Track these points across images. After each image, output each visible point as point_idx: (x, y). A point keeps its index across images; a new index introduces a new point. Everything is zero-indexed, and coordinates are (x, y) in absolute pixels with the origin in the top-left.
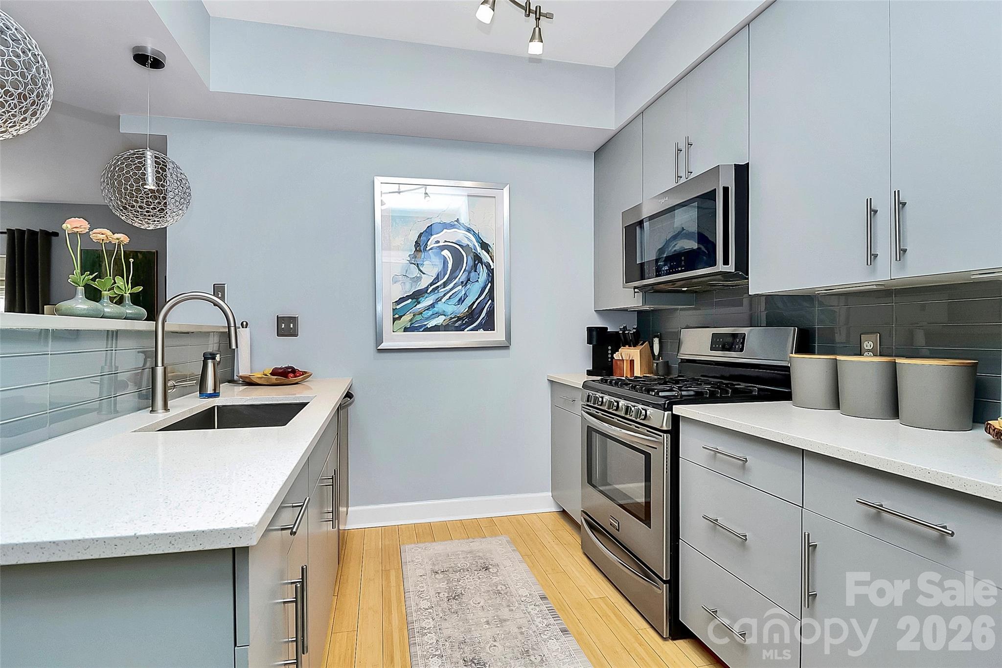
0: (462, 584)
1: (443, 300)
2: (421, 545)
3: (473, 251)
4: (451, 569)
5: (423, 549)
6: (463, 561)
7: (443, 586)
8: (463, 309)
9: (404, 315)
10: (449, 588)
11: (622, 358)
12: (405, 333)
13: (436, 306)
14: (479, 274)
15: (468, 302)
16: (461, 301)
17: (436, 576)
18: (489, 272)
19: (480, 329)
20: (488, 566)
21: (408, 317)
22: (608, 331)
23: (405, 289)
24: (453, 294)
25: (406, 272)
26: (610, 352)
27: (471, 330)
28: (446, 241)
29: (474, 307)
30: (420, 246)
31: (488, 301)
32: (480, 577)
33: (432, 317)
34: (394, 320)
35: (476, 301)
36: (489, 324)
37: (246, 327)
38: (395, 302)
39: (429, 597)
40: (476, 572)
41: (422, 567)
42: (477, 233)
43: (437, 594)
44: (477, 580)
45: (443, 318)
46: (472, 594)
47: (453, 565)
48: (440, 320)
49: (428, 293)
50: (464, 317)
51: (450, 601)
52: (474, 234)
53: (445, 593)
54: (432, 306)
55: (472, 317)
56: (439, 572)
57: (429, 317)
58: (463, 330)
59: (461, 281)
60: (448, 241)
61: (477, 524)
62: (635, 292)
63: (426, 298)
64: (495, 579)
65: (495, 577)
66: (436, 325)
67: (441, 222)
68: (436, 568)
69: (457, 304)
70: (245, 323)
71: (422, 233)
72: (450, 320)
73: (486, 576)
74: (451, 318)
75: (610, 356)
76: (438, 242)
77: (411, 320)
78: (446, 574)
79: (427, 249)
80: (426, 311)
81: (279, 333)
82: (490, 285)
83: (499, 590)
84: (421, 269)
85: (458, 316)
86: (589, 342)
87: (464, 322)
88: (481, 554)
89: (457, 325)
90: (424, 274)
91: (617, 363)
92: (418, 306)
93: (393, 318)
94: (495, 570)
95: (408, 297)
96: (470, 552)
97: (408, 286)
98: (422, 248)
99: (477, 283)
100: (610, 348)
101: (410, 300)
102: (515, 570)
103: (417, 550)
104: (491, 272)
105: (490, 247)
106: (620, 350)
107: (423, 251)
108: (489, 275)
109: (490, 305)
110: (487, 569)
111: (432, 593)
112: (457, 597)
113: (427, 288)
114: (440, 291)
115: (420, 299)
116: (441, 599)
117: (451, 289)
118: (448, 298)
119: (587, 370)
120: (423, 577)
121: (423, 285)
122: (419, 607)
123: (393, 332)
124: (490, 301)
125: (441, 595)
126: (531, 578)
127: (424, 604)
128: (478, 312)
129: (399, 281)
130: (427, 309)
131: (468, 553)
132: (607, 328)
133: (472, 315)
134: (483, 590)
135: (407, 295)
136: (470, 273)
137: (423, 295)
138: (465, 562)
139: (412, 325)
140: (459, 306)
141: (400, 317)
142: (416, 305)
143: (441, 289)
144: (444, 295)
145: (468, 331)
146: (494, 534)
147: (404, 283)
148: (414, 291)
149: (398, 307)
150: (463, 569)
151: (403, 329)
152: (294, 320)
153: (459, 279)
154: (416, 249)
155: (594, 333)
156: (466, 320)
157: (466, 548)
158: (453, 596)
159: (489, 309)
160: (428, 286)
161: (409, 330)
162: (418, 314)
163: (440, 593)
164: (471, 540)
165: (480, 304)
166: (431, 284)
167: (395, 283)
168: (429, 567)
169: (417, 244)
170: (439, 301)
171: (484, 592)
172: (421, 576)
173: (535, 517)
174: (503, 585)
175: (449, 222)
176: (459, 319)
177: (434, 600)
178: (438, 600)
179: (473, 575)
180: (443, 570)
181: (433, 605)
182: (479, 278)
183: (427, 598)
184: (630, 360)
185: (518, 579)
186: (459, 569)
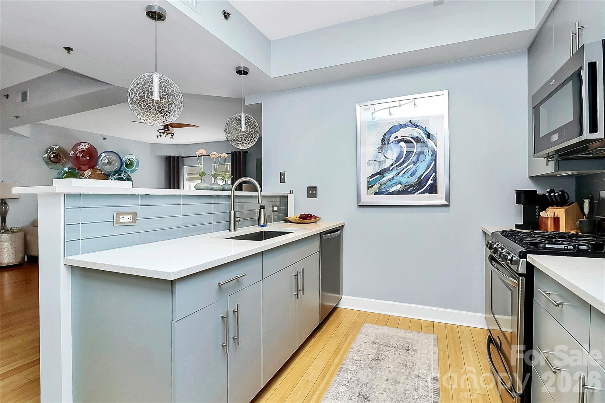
0: (386, 354)
1: (400, 174)
2: (376, 326)
3: (421, 140)
4: (385, 344)
5: (375, 328)
6: (395, 342)
7: (374, 352)
8: (414, 180)
9: (374, 185)
10: (377, 354)
11: (548, 216)
12: (375, 196)
13: (395, 178)
14: (425, 156)
15: (418, 175)
16: (412, 174)
17: (373, 345)
18: (433, 154)
19: (426, 193)
20: (409, 349)
21: (377, 186)
22: (537, 193)
23: (375, 169)
24: (407, 170)
25: (376, 158)
26: (537, 210)
27: (419, 194)
28: (402, 136)
29: (422, 178)
30: (384, 141)
31: (433, 173)
32: (400, 354)
33: (392, 186)
34: (369, 188)
35: (423, 174)
36: (433, 189)
37: (292, 193)
38: (369, 177)
39: (362, 354)
40: (400, 350)
41: (368, 338)
42: (424, 128)
43: (367, 355)
44: (397, 354)
45: (400, 186)
46: (388, 361)
47: (387, 342)
48: (398, 187)
49: (390, 171)
50: (415, 185)
51: (372, 361)
52: (422, 129)
53: (372, 356)
54: (393, 178)
55: (421, 185)
56: (377, 343)
57: (391, 186)
58: (414, 194)
59: (412, 161)
60: (403, 136)
61: (420, 323)
62: (548, 161)
63: (389, 173)
64: (409, 358)
65: (410, 357)
66: (395, 191)
67: (399, 124)
68: (376, 341)
69: (409, 176)
70: (291, 191)
71: (386, 133)
72: (404, 187)
73: (404, 354)
74: (406, 186)
75: (537, 214)
76: (396, 137)
77: (379, 188)
78: (380, 346)
79: (389, 143)
80: (389, 182)
81: (308, 196)
82: (434, 162)
83: (407, 365)
84: (386, 155)
85: (410, 184)
86: (518, 202)
87: (415, 188)
88: (410, 341)
89: (409, 190)
90: (387, 158)
91: (543, 220)
92: (384, 179)
93: (368, 187)
94: (413, 353)
95: (377, 174)
96: (403, 338)
97: (377, 166)
98: (386, 143)
99: (424, 162)
100: (537, 207)
101: (379, 175)
102: (427, 357)
103: (372, 328)
104: (434, 153)
105: (434, 136)
106: (547, 209)
107: (387, 144)
108: (433, 155)
109: (434, 176)
110: (408, 350)
111: (365, 353)
112: (378, 360)
113: (389, 167)
114: (398, 169)
115: (384, 175)
116: (368, 358)
117: (406, 167)
118: (403, 173)
119: (516, 225)
120: (365, 343)
121: (386, 165)
122: (353, 358)
123: (368, 195)
124: (434, 173)
125: (369, 356)
126: (434, 365)
127: (357, 357)
128: (425, 181)
129: (372, 164)
130: (389, 181)
131: (402, 338)
132: (536, 191)
133: (420, 184)
134: (397, 361)
135: (377, 172)
136: (419, 155)
137: (387, 172)
138: (397, 343)
139: (380, 191)
140: (411, 177)
141: (372, 186)
142: (382, 178)
143: (398, 167)
144: (401, 171)
145: (417, 194)
146: (428, 332)
147: (375, 165)
148: (381, 170)
149: (371, 180)
150: (392, 346)
151: (374, 193)
152: (315, 189)
153: (411, 160)
154: (382, 143)
155: (523, 195)
156: (416, 187)
157: (403, 335)
158: (376, 359)
159: (433, 179)
160: (390, 166)
161: (378, 194)
162: (383, 184)
163: (370, 354)
164: (409, 331)
165: (426, 176)
166: (392, 165)
167: (369, 165)
168: (372, 339)
169: (383, 140)
170: (397, 175)
171: (397, 363)
172: (365, 342)
173: (467, 329)
174: (412, 363)
175: (404, 123)
176: (411, 186)
177: (364, 357)
178: (366, 358)
179: (396, 351)
180: (379, 343)
181: (361, 360)
182: (425, 158)
183: (360, 355)
184: (554, 218)
185: (425, 362)
186: (390, 345)
